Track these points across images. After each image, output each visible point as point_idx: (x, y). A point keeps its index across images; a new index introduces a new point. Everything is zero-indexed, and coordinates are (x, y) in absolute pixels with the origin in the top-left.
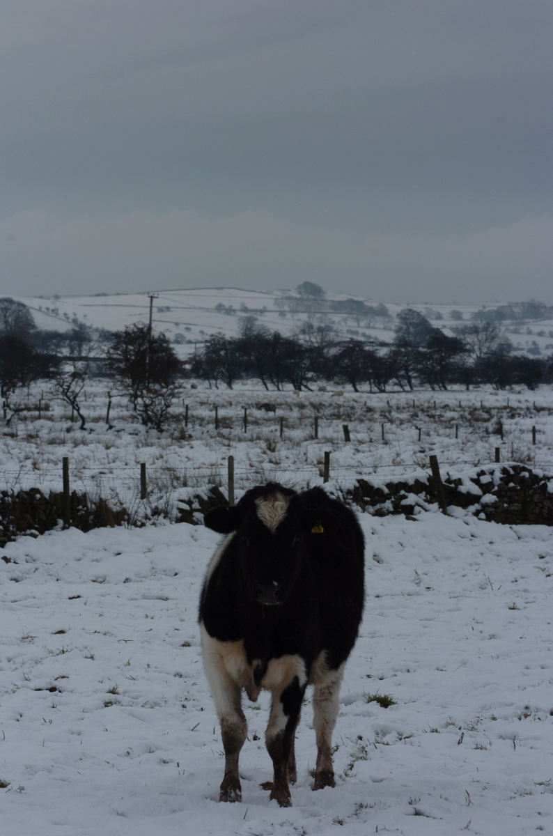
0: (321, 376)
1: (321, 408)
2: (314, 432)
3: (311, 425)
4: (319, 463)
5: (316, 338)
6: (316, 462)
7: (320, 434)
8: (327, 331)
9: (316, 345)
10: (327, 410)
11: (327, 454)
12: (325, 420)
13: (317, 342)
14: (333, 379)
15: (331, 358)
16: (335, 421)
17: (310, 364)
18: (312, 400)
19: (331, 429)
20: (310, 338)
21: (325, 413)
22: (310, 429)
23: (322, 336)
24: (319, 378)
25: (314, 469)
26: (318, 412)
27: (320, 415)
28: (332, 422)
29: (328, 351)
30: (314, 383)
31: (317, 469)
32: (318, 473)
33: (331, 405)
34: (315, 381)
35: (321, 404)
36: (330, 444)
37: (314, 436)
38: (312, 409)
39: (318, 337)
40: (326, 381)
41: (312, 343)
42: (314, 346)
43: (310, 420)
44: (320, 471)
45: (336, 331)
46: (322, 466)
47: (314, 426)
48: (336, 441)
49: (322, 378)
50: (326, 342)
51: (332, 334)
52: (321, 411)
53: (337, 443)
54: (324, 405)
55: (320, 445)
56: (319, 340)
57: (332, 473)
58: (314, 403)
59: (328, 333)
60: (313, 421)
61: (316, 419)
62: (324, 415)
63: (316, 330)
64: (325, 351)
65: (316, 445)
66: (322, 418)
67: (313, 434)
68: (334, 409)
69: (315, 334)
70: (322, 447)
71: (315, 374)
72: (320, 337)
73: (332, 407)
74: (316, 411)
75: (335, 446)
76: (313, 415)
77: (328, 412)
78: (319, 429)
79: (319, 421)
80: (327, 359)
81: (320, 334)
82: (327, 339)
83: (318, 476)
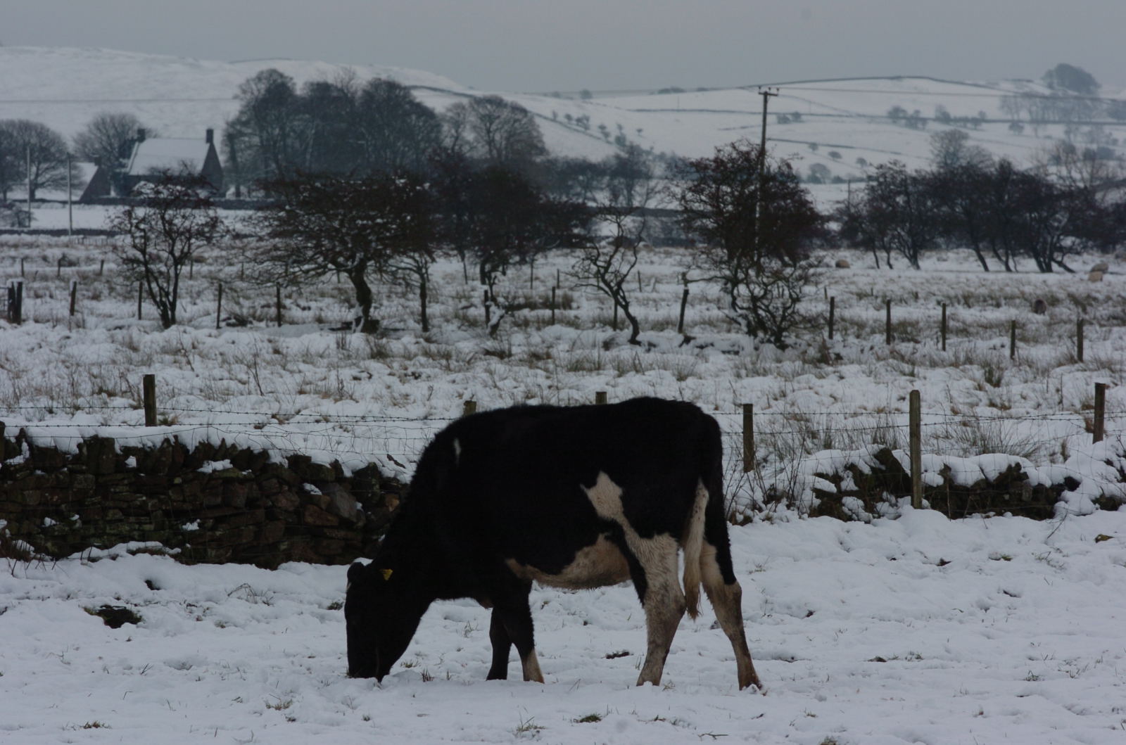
0: (1090, 243)
1: (1091, 305)
2: (1076, 349)
3: (1070, 337)
4: (1086, 407)
5: (1081, 173)
6: (1078, 406)
7: (1087, 354)
8: (1102, 158)
9: (1081, 185)
10: (1101, 308)
11: (1100, 389)
12: (1097, 327)
13: (1083, 179)
14: (1114, 249)
15: (1111, 210)
16: (1116, 329)
17: (1069, 220)
18: (1073, 290)
19: (1108, 343)
20: (1070, 172)
21: (1098, 314)
22: (1069, 343)
23: (1093, 167)
24: (1085, 247)
25: (1076, 416)
26: (1084, 310)
27: (1087, 317)
28: (1110, 331)
29: (1104, 196)
30: (1077, 257)
31: (1081, 417)
32: (1083, 425)
33: (1108, 298)
34: (1078, 253)
35: (1089, 296)
36: (1107, 372)
37: (1076, 357)
38: (1072, 306)
39: (1084, 170)
40: (1099, 254)
41: (1074, 181)
42: (1078, 188)
43: (1068, 326)
44: (1086, 420)
45: (1120, 159)
46: (1091, 414)
47: (1075, 339)
48: (1118, 367)
49: (1092, 248)
50: (1101, 179)
51: (1112, 164)
52: (1089, 309)
53: (1121, 371)
54: (1095, 299)
55: (1088, 373)
56: (1086, 175)
57: (1109, 426)
58: (1077, 295)
59: (1105, 162)
60: (1075, 329)
61: (1080, 324)
62: (1095, 318)
63: (1081, 157)
64: (1098, 196)
65: (1079, 374)
66: (1091, 324)
67: (1075, 353)
68: (1115, 306)
69: (1079, 165)
70: (1090, 377)
71: (1078, 241)
72: (1089, 170)
73: (1110, 303)
74: (1080, 310)
75: (1117, 375)
76: (1074, 318)
77: (1103, 311)
78: (1086, 343)
79: (1085, 328)
80: (1102, 213)
81: (1089, 164)
82: (1103, 173)
83: (1083, 431)
